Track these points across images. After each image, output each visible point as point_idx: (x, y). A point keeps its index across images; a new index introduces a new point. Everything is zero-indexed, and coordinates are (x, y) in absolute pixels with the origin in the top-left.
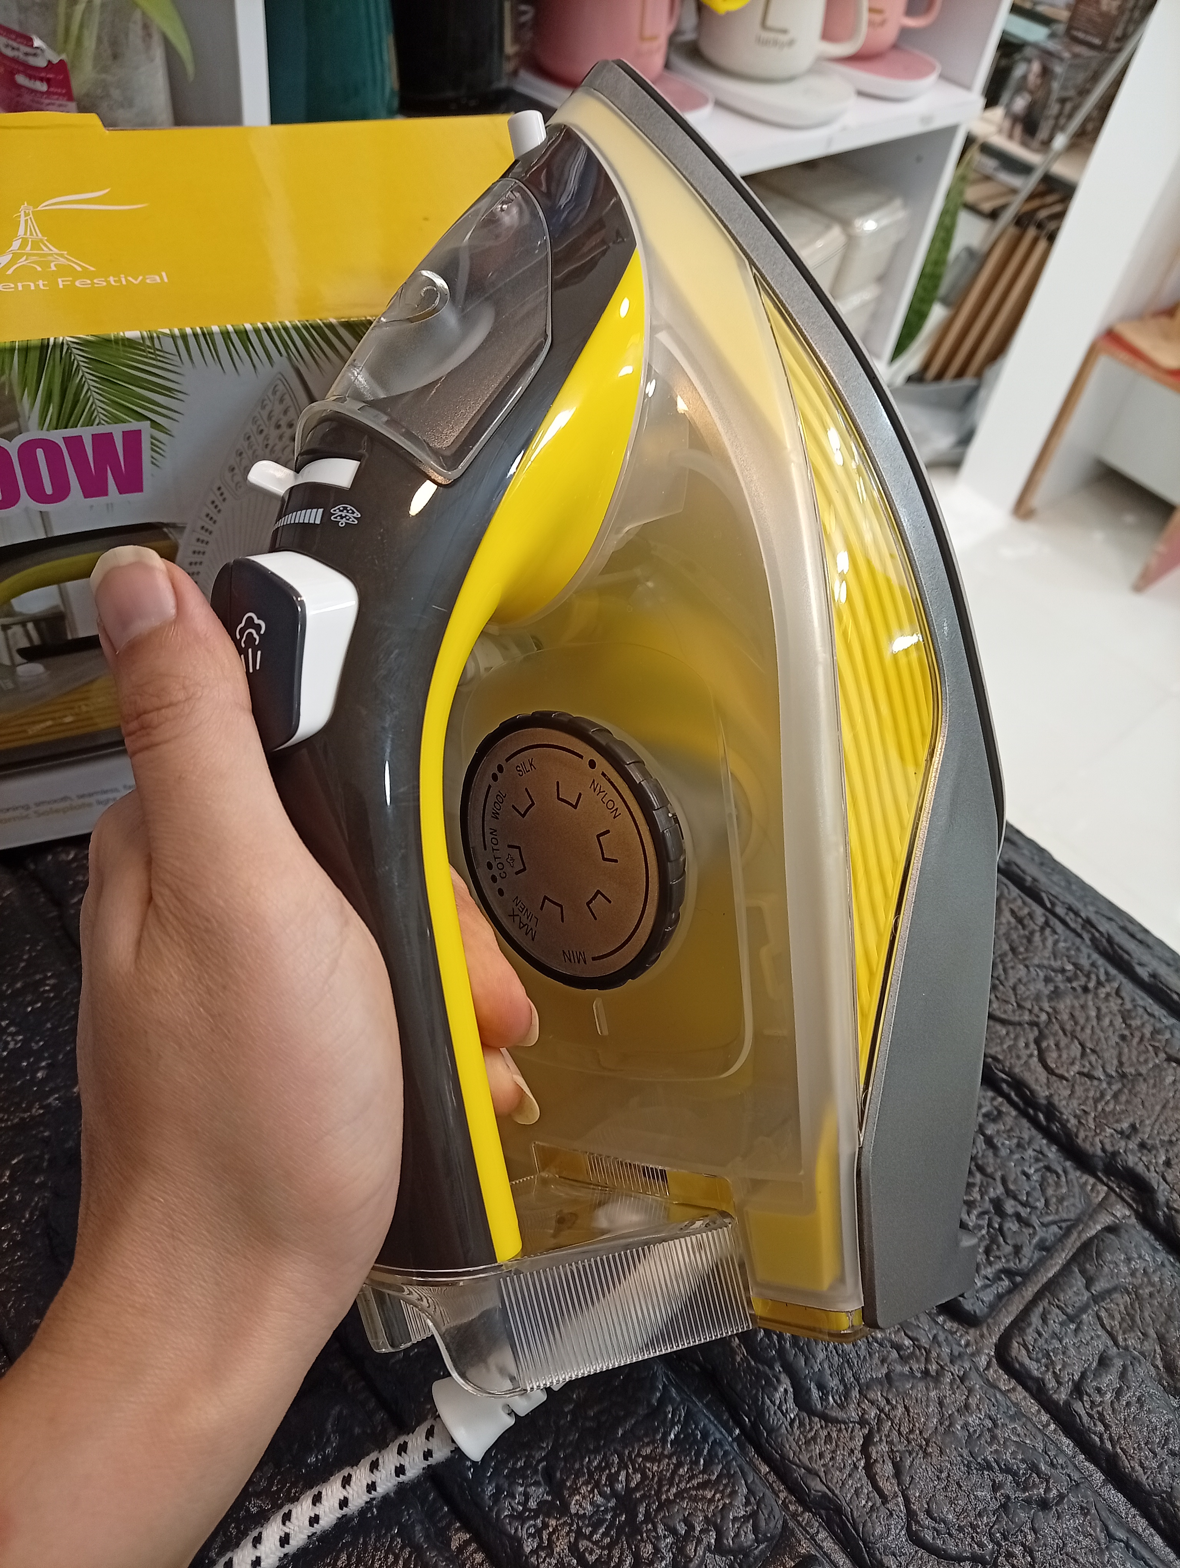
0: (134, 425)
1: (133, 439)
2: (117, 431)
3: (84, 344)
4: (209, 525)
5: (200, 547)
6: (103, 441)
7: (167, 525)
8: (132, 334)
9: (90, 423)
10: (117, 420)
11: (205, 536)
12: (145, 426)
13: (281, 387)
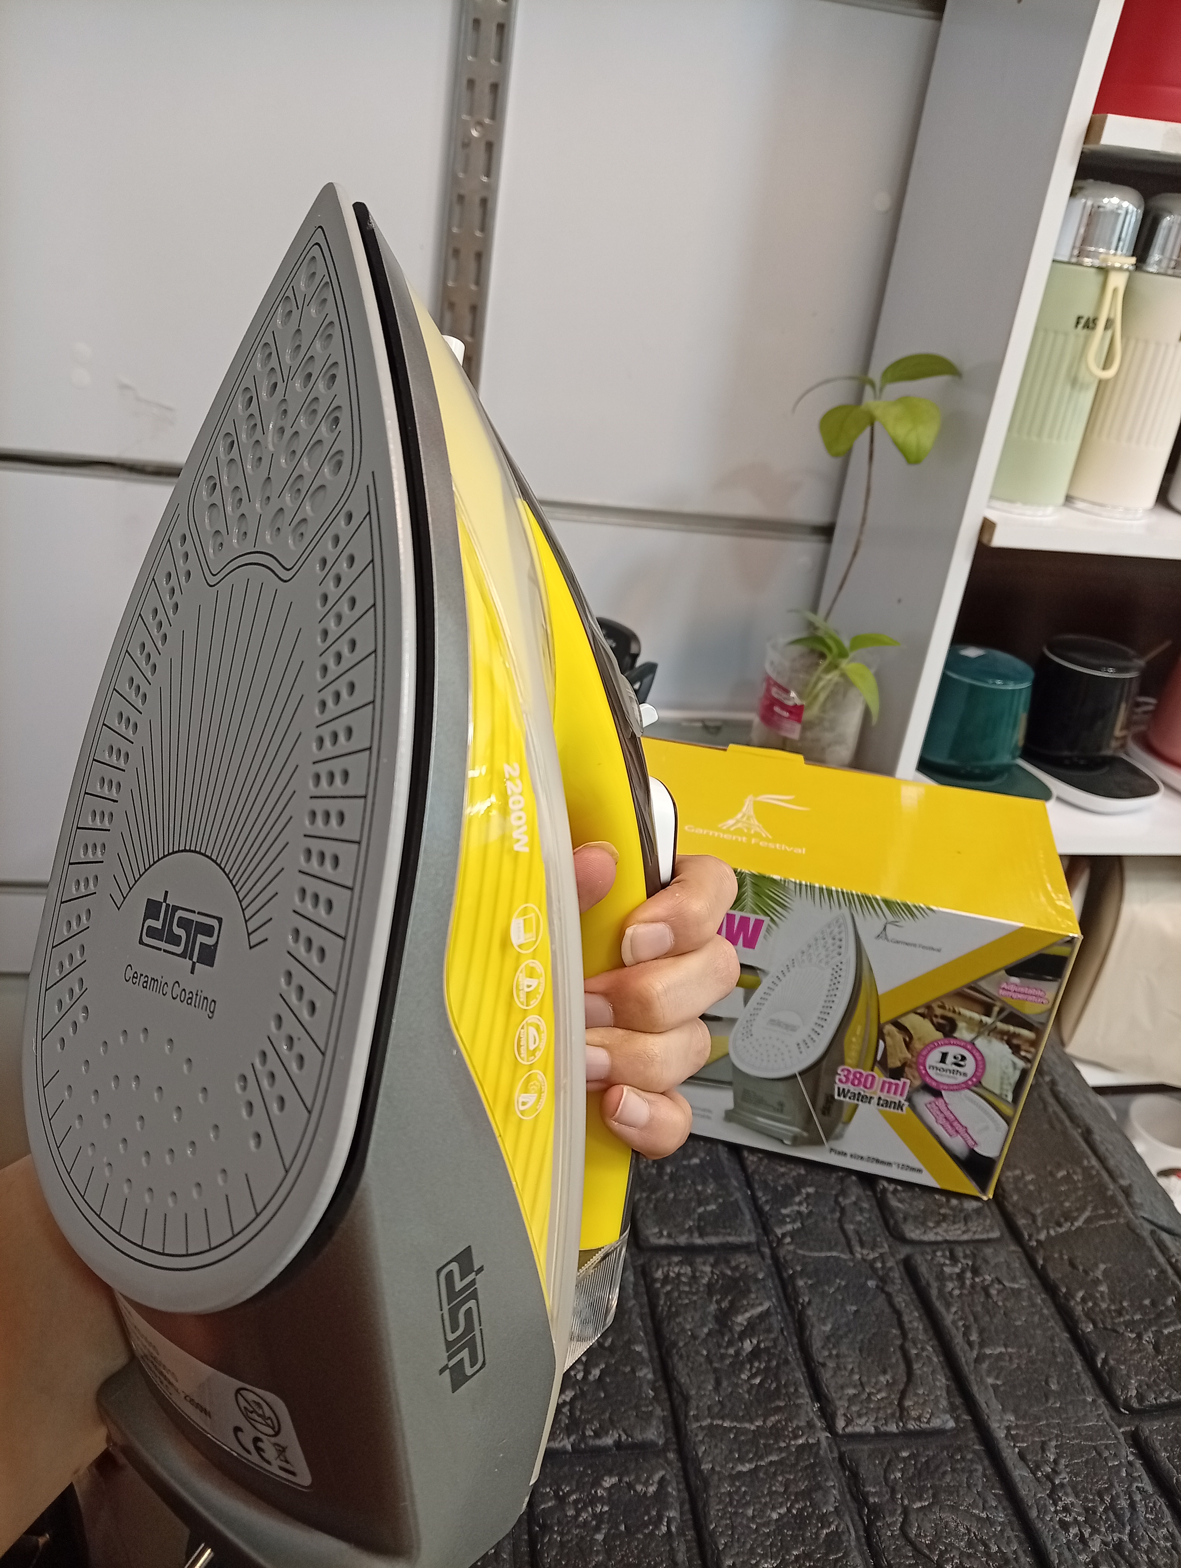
0: (761, 917)
1: (759, 924)
2: (753, 918)
3: (753, 876)
4: (781, 976)
5: (772, 986)
6: (744, 921)
7: (760, 970)
8: (776, 877)
9: (742, 910)
10: (755, 912)
11: (777, 981)
12: (767, 920)
13: (841, 921)
